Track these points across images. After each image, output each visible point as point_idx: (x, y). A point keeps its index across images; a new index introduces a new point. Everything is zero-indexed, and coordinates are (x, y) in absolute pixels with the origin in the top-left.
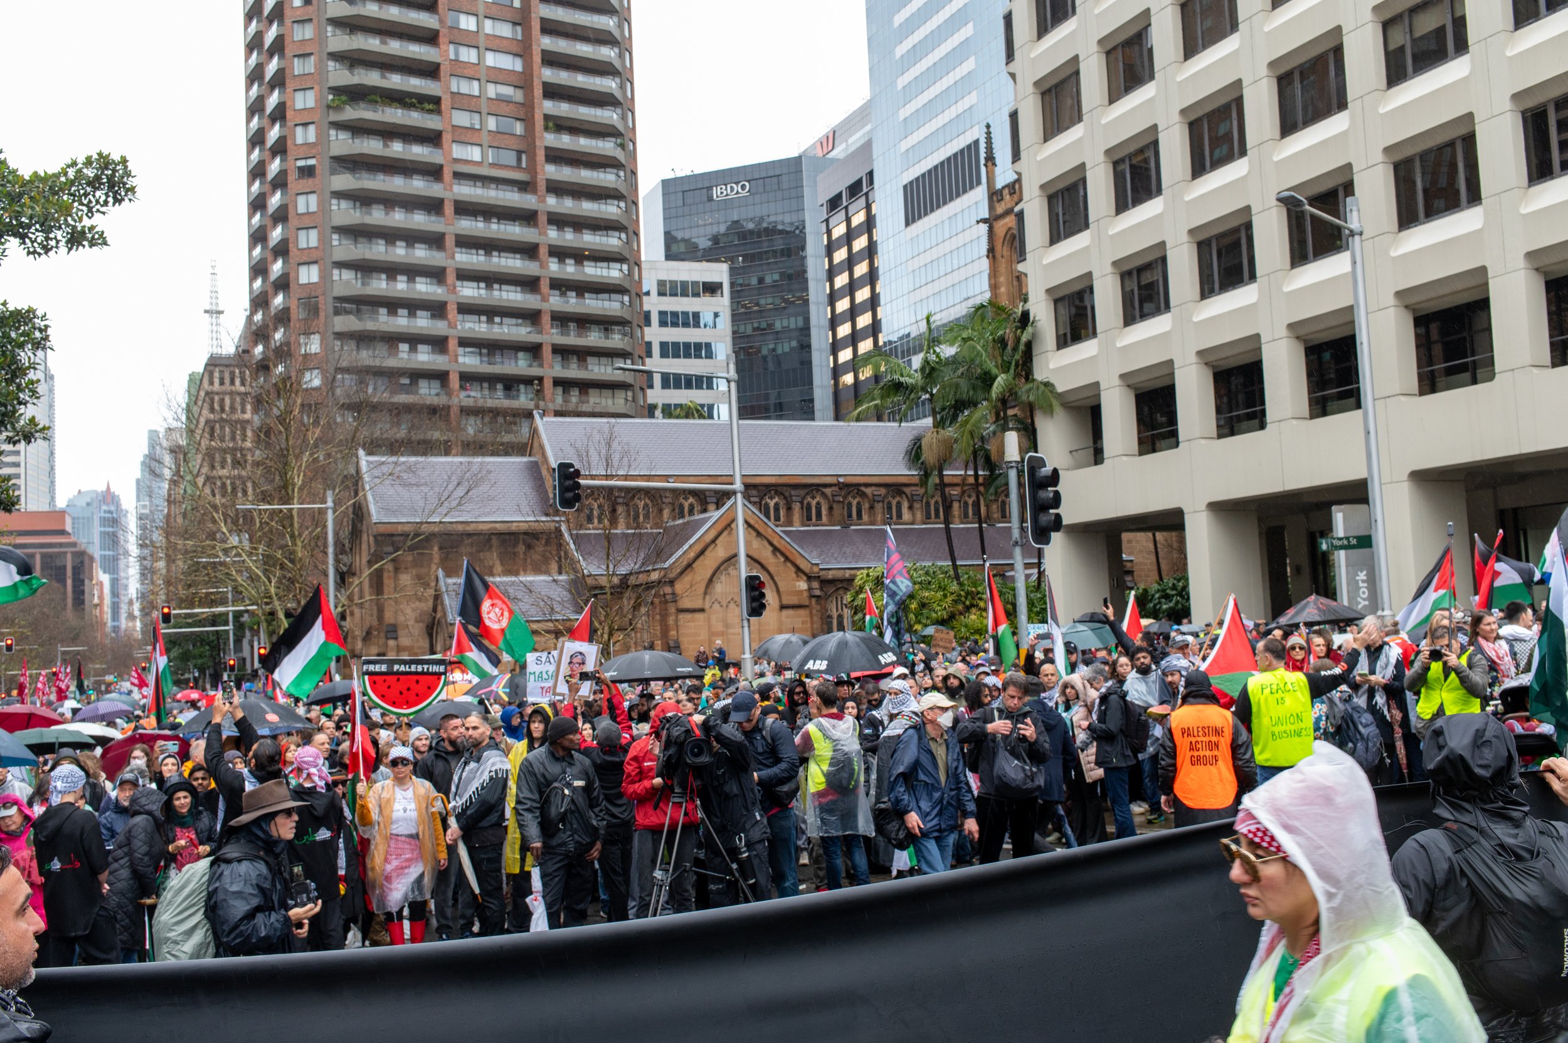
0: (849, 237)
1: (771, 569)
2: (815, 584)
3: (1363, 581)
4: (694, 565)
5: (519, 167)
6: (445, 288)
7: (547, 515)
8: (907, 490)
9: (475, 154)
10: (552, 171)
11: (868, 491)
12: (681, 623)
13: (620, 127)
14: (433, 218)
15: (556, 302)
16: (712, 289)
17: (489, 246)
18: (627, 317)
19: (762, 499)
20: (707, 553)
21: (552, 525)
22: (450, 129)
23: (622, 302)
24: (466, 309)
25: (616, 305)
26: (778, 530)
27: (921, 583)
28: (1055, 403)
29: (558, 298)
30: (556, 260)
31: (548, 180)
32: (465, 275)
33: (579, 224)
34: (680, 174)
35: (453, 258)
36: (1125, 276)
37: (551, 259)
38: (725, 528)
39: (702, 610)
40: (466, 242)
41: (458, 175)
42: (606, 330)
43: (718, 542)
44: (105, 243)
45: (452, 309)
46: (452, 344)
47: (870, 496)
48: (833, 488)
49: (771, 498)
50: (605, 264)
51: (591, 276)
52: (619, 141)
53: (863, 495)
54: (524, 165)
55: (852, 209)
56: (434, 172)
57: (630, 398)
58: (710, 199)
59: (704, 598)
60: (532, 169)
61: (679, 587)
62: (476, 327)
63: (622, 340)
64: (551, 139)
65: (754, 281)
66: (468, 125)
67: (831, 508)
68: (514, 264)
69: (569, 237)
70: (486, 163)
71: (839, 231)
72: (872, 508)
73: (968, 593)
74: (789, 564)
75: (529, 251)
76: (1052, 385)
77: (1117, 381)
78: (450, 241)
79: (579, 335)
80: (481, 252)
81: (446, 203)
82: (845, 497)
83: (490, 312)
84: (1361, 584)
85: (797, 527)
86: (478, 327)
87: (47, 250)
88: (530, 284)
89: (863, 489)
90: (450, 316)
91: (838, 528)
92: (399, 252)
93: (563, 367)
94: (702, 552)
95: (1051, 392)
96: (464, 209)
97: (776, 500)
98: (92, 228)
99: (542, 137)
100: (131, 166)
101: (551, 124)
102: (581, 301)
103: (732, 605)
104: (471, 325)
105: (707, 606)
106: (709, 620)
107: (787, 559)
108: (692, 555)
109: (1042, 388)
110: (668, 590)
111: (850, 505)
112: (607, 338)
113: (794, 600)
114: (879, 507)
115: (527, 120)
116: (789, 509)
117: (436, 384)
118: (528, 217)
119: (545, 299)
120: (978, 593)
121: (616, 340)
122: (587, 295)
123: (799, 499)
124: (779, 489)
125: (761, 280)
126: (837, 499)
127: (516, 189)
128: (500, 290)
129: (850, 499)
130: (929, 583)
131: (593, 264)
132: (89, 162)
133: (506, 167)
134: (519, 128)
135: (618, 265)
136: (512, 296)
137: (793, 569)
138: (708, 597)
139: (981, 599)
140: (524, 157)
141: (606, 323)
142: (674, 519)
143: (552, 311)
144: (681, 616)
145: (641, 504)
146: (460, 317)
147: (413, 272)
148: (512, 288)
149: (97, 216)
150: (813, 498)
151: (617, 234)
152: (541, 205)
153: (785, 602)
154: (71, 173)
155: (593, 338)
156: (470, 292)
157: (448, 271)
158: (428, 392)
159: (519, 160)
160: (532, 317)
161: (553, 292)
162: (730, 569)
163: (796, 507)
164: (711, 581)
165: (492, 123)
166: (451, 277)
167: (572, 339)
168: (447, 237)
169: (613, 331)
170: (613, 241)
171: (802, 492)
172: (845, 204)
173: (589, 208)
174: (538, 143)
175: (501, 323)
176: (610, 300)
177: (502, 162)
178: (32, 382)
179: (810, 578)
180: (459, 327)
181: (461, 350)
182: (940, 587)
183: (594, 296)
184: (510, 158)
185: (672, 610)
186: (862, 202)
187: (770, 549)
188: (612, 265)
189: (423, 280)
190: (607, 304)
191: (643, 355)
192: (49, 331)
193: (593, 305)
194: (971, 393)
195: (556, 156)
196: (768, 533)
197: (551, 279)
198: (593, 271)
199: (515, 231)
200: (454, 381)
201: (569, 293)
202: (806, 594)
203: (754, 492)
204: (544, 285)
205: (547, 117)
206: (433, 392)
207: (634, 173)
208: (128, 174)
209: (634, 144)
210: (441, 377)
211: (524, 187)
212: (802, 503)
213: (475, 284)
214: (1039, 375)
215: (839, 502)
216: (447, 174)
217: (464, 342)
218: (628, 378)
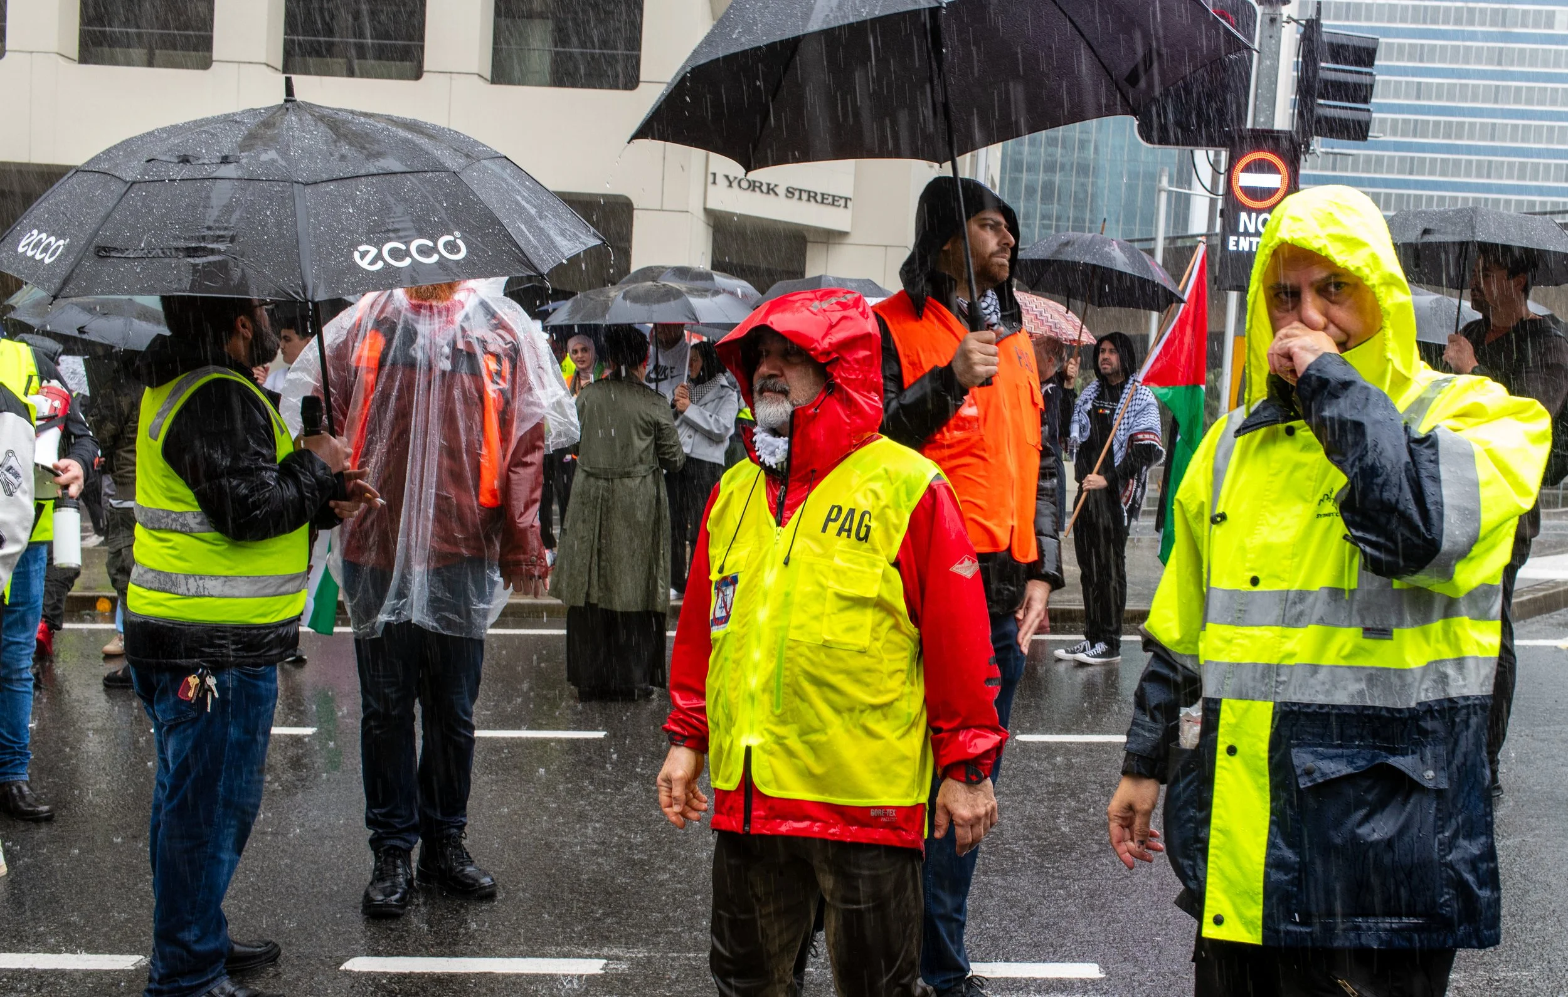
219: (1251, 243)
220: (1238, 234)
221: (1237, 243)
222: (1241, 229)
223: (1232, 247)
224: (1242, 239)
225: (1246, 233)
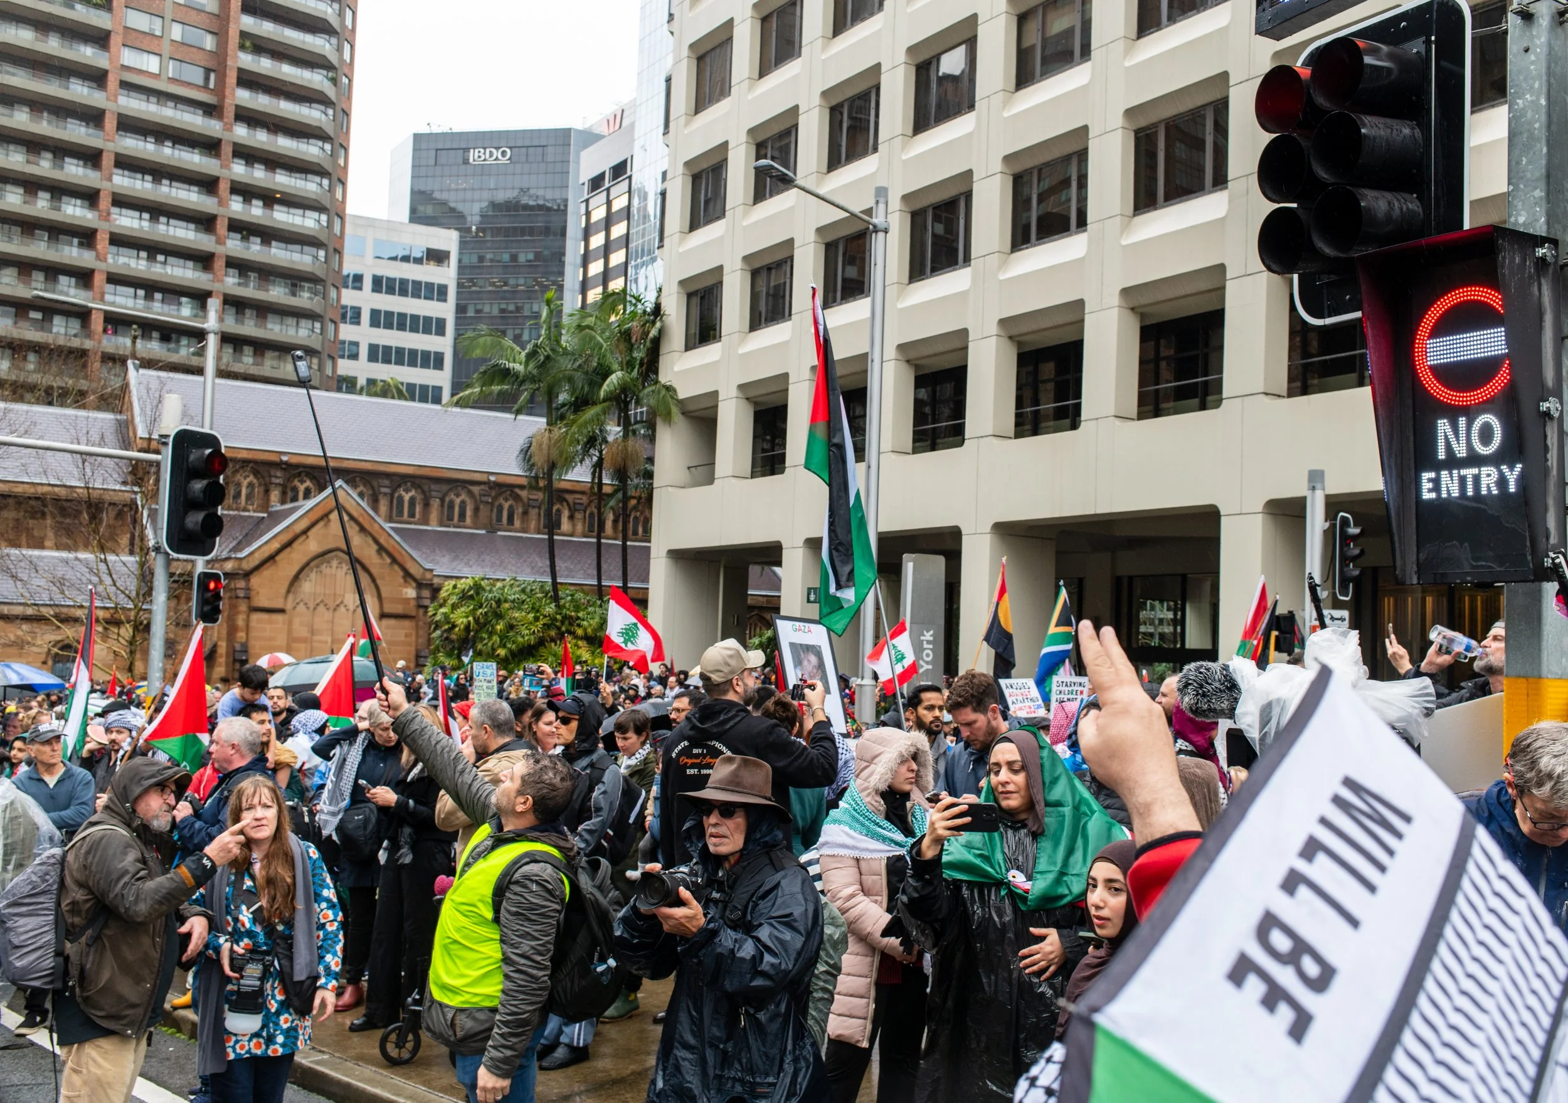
0: (608, 222)
1: (374, 571)
2: (426, 593)
3: (928, 642)
4: (278, 558)
5: (206, 87)
6: (96, 213)
7: (124, 483)
8: (569, 497)
9: (151, 64)
10: (244, 97)
11: (524, 494)
12: (253, 624)
13: (333, 58)
14: (91, 131)
15: (234, 246)
16: (437, 257)
17: (158, 172)
18: (320, 273)
19: (394, 490)
20: (295, 545)
21: (128, 496)
22: (121, 30)
23: (316, 257)
24: (119, 240)
25: (308, 259)
26: (387, 526)
27: (513, 601)
28: (675, 410)
29: (238, 243)
30: (240, 199)
31: (237, 106)
32: (121, 201)
33: (273, 162)
34: (436, 130)
35: (110, 179)
36: (755, 274)
37: (234, 197)
38: (322, 518)
39: (282, 611)
40: (126, 163)
41: (126, 85)
42: (294, 285)
43: (310, 533)
45: (102, 240)
46: (99, 279)
47: (525, 500)
48: (483, 487)
49: (407, 491)
50: (300, 212)
51: (279, 222)
52: (330, 74)
53: (517, 498)
54: (212, 86)
55: (614, 192)
56: (98, 78)
57: (315, 367)
58: (466, 162)
59: (286, 597)
60: (220, 91)
61: (255, 581)
62: (133, 263)
63: (310, 298)
64: (247, 60)
65: (506, 257)
66: (147, 30)
67: (476, 510)
68: (189, 197)
69: (259, 175)
70: (164, 77)
71: (599, 214)
72: (525, 513)
73: (565, 617)
74: (396, 567)
75: (208, 184)
76: (675, 391)
77: (734, 392)
78: (107, 160)
79: (259, 288)
80: (148, 178)
81: (108, 115)
82: (495, 498)
83: (153, 249)
84: (926, 646)
85: (433, 527)
86: (136, 264)
88: (205, 222)
89: (517, 490)
90: (99, 247)
91: (483, 532)
92: (44, 167)
93: (237, 320)
94: (289, 544)
95: (672, 397)
96: (129, 125)
97: (413, 493)
99: (236, 57)
101: (248, 44)
102: (266, 249)
103: (321, 608)
104: (126, 260)
105: (289, 606)
106: (290, 623)
107: (394, 561)
108: (276, 545)
109: (663, 392)
110: (241, 584)
111: (500, 508)
112: (294, 294)
113: (399, 609)
114: (533, 512)
115: (220, 34)
116: (426, 505)
117: (75, 325)
118: (211, 146)
119: (220, 242)
120: (578, 618)
121: (304, 299)
122: (274, 243)
123: (440, 495)
124: (417, 481)
125: (514, 258)
126: (484, 499)
127: (201, 112)
128: (168, 224)
129: (501, 500)
130: (523, 602)
131: (285, 209)
133: (189, 84)
134: (209, 42)
135: (315, 215)
136: (183, 234)
137: (401, 573)
138: (291, 597)
139: (579, 626)
140: (212, 76)
141: (295, 279)
142: (283, 502)
143: (227, 257)
144: (255, 617)
145: (245, 483)
146: (114, 249)
147: (59, 190)
148: (183, 224)
150: (458, 495)
151: (318, 179)
152: (226, 133)
153: (388, 608)
155: (277, 293)
156: (129, 222)
157: (102, 194)
158: (61, 331)
159: (207, 79)
160: (204, 260)
161: (232, 234)
162: (323, 567)
163: (435, 503)
164: (296, 578)
165: (177, 32)
166: (105, 201)
167: (250, 291)
168: (104, 154)
169: (302, 288)
170: (309, 186)
171: (445, 488)
172: (607, 185)
173: (284, 144)
174: (229, 63)
175: (165, 263)
176: (302, 252)
177: (184, 79)
179: (420, 585)
180: (110, 260)
181: (110, 288)
182: (533, 608)
183: (283, 245)
184: (196, 75)
185: (243, 607)
186: (624, 185)
187: (375, 547)
188: (308, 213)
189: (73, 201)
190: (296, 257)
191: (338, 319)
193: (279, 255)
194: (586, 389)
195: (248, 80)
196: (375, 529)
197: (230, 219)
198: (282, 217)
199: (193, 160)
200: (97, 323)
201: (252, 239)
202: (413, 603)
203: (387, 482)
204: (221, 226)
205: (244, 35)
206: (74, 332)
207: (346, 114)
209: (350, 81)
210: (82, 315)
211: (211, 110)
212: (442, 500)
213: (137, 214)
214: (664, 377)
215: (487, 503)
216: (112, 82)
217: (114, 279)
218: (315, 343)
219: (1462, 480)
220: (1438, 466)
221: (1437, 488)
222: (1442, 455)
223: (1427, 496)
224: (1444, 474)
225: (1452, 462)
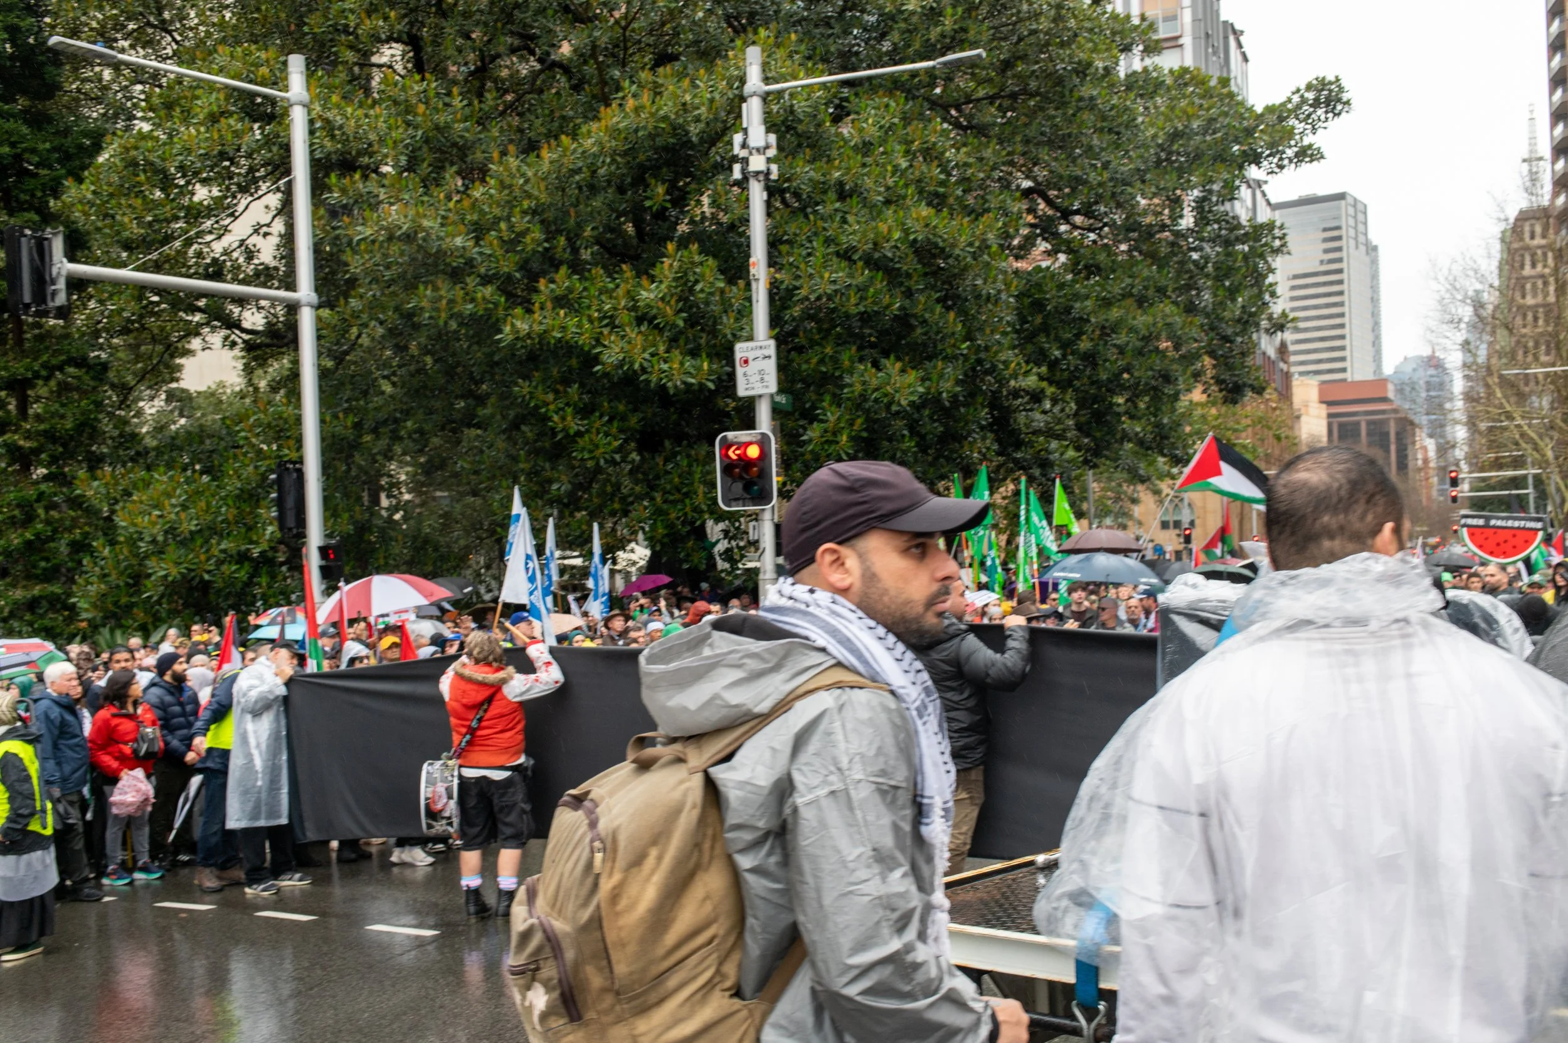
44: (1322, 157)
87: (1281, 167)
98: (1310, 146)
100: (1344, 83)
132: (1309, 87)
149: (1320, 131)
154: (1296, 99)
178: (1271, 285)
192: (1288, 238)
208: (1341, 89)
